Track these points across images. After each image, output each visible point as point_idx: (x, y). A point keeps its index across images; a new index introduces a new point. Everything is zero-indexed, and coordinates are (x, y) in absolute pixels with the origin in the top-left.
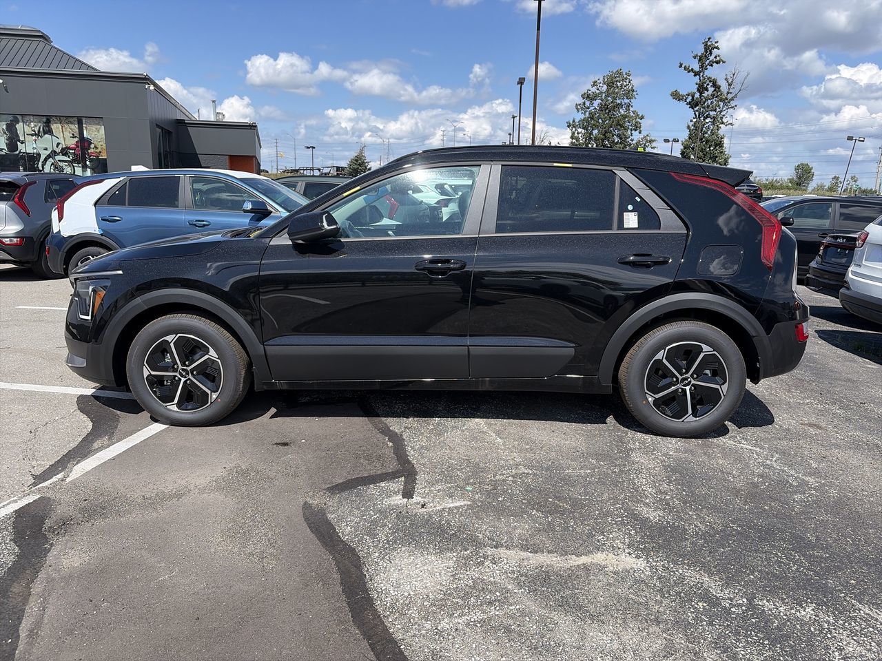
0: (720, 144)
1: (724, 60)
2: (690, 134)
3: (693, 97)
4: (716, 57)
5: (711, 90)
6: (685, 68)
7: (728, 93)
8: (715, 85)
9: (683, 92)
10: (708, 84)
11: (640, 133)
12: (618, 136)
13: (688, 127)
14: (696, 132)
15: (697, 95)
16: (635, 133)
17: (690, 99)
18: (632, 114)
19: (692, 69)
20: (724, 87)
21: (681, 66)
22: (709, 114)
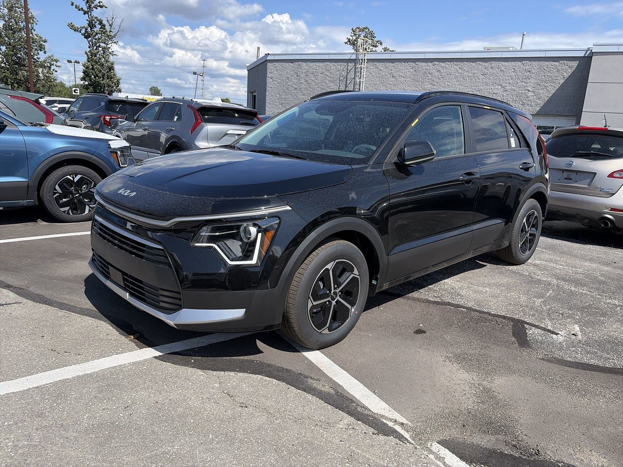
0: (111, 68)
1: (106, 6)
2: (88, 58)
3: (86, 29)
4: (99, 3)
5: (98, 27)
6: (76, 6)
7: (110, 31)
8: (101, 23)
9: (77, 25)
10: (96, 22)
11: (45, 53)
12: (26, 53)
13: (86, 53)
14: (92, 56)
15: (89, 29)
16: (41, 53)
17: (83, 31)
18: (36, 37)
19: (82, 9)
20: (108, 28)
21: (72, 4)
22: (100, 45)
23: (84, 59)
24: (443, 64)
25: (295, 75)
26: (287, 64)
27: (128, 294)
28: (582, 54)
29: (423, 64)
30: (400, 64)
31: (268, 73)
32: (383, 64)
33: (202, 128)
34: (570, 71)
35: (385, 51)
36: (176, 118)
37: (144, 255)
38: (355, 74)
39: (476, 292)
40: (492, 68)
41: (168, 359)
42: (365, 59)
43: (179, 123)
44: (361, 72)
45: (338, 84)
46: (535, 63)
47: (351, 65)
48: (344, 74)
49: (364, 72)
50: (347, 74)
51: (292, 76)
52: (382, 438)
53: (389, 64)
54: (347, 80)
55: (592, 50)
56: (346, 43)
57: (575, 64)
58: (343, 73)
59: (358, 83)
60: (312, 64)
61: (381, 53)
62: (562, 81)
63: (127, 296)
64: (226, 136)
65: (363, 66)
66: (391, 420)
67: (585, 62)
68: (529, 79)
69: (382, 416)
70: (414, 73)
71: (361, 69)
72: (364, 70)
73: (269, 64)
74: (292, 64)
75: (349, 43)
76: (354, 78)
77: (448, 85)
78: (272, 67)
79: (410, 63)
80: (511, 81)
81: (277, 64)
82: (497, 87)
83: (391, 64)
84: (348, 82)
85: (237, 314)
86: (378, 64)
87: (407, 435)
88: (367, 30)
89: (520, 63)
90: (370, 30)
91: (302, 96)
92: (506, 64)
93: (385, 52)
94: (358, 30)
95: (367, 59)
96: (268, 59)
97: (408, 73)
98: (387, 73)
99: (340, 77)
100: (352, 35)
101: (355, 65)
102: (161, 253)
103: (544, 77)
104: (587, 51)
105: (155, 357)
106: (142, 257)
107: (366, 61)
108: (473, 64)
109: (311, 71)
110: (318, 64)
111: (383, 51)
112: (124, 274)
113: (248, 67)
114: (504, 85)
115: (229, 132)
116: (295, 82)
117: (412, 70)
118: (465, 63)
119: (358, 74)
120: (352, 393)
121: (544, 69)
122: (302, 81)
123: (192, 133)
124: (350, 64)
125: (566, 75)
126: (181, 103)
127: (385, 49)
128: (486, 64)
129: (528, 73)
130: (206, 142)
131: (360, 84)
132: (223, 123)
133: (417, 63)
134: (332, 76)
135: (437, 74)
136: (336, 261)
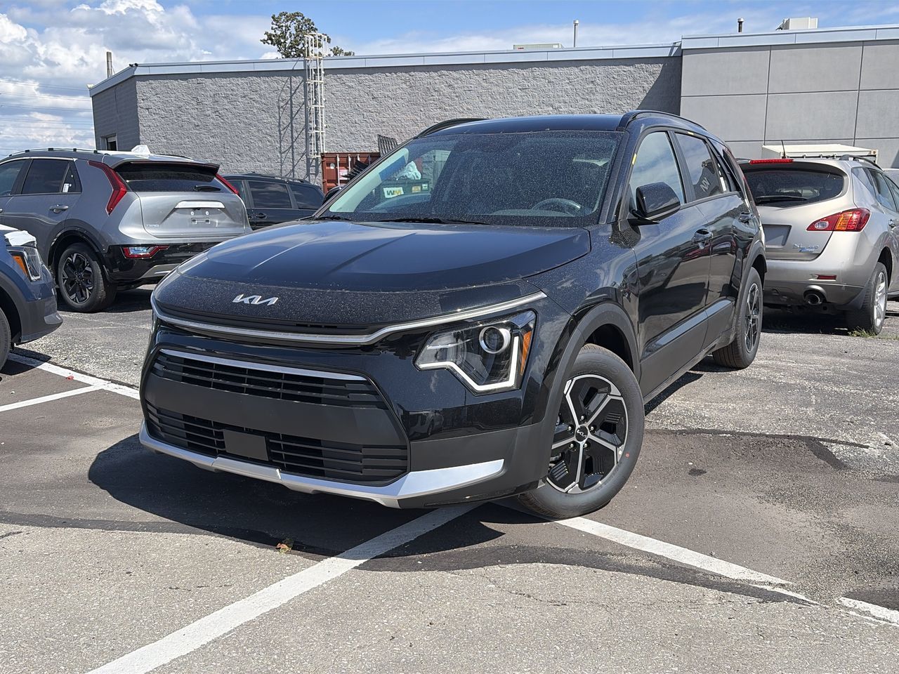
24: (454, 74)
25: (192, 102)
26: (175, 83)
27: (278, 470)
28: (666, 53)
29: (423, 75)
30: (383, 76)
31: (140, 100)
32: (353, 76)
33: (130, 201)
34: (652, 80)
35: (336, 54)
36: (66, 187)
37: (323, 395)
38: (305, 96)
39: (722, 410)
40: (534, 78)
41: (381, 567)
42: (320, 70)
43: (76, 196)
44: (315, 91)
45: (277, 115)
46: (599, 69)
47: (297, 80)
48: (286, 96)
49: (321, 91)
50: (291, 97)
51: (188, 103)
52: (774, 605)
53: (363, 77)
54: (292, 107)
55: (680, 46)
56: (264, 41)
57: (658, 68)
58: (283, 94)
59: (313, 111)
60: (224, 81)
62: (642, 96)
63: (276, 475)
64: (175, 213)
65: (318, 81)
66: (764, 583)
67: (672, 65)
68: (594, 94)
69: (749, 581)
70: (409, 90)
71: (316, 87)
72: (321, 89)
73: (139, 84)
74: (185, 83)
75: (270, 42)
76: (305, 103)
77: (468, 109)
78: (146, 89)
79: (400, 74)
80: (567, 99)
81: (155, 83)
82: (546, 108)
83: (367, 77)
84: (295, 110)
85: (489, 469)
86: (344, 77)
87: (801, 596)
88: (299, 18)
89: (576, 70)
90: (306, 18)
91: (211, 139)
92: (556, 70)
94: (283, 18)
95: (324, 70)
96: (135, 74)
97: (399, 91)
98: (362, 93)
99: (278, 102)
100: (274, 26)
101: (305, 80)
102: (364, 387)
103: (615, 91)
104: (673, 47)
105: (356, 568)
106: (318, 400)
107: (323, 72)
108: (505, 72)
109: (223, 92)
110: (235, 80)
111: (332, 54)
112: (269, 435)
113: (90, 89)
114: (557, 105)
115: (180, 205)
116: (194, 115)
117: (404, 86)
118: (491, 71)
119: (311, 96)
120: (685, 561)
121: (614, 78)
122: (207, 112)
123: (110, 211)
124: (294, 79)
125: (648, 87)
126: (75, 160)
127: (336, 51)
128: (524, 72)
129: (591, 85)
130: (141, 227)
131: (316, 114)
132: (168, 191)
133: (412, 73)
134: (263, 101)
135: (447, 91)
136: (575, 379)
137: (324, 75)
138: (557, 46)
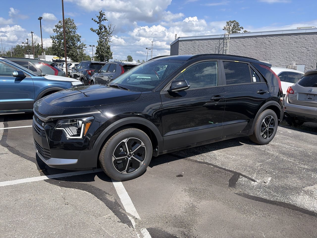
0: (109, 48)
1: (107, 20)
2: (99, 44)
3: (98, 31)
4: (104, 18)
5: (104, 29)
6: (94, 20)
7: (109, 31)
8: (105, 27)
9: (94, 29)
10: (103, 27)
11: (80, 42)
12: (72, 43)
13: (98, 42)
14: (100, 43)
15: (100, 30)
16: (79, 42)
17: (97, 32)
18: (76, 35)
19: (97, 21)
20: (108, 29)
21: (92, 19)
22: (104, 38)
23: (97, 45)
24: (272, 38)
26: (189, 42)
29: (261, 38)
30: (247, 39)
31: (179, 47)
32: (238, 39)
38: (223, 45)
39: (226, 158)
40: (300, 38)
41: (49, 181)
42: (228, 38)
44: (227, 44)
45: (215, 51)
47: (222, 41)
50: (219, 46)
51: (191, 48)
52: (121, 224)
53: (241, 39)
54: (219, 48)
56: (224, 29)
58: (217, 45)
60: (201, 41)
61: (243, 33)
63: (37, 152)
65: (227, 41)
66: (132, 216)
69: (129, 214)
70: (256, 43)
71: (227, 43)
73: (180, 43)
74: (191, 42)
76: (223, 48)
77: (275, 49)
79: (253, 38)
80: (312, 45)
81: (183, 42)
82: (303, 49)
83: (243, 39)
84: (220, 49)
85: (75, 161)
86: (236, 40)
88: (235, 22)
90: (237, 22)
92: (308, 36)
93: (245, 33)
94: (230, 22)
96: (179, 40)
97: (252, 44)
98: (240, 44)
99: (215, 47)
100: (227, 25)
101: (224, 41)
102: (44, 132)
105: (44, 180)
108: (290, 37)
109: (201, 45)
110: (204, 41)
113: (171, 44)
114: (307, 47)
115: (137, 77)
116: (192, 51)
117: (254, 42)
118: (285, 36)
119: (225, 45)
122: (196, 50)
124: (221, 40)
126: (117, 64)
127: (245, 32)
128: (297, 37)
131: (226, 51)
133: (257, 38)
134: (211, 47)
135: (268, 43)
136: (129, 138)
137: (230, 39)
138: (313, 28)
